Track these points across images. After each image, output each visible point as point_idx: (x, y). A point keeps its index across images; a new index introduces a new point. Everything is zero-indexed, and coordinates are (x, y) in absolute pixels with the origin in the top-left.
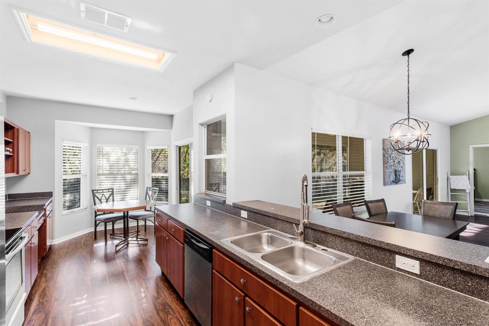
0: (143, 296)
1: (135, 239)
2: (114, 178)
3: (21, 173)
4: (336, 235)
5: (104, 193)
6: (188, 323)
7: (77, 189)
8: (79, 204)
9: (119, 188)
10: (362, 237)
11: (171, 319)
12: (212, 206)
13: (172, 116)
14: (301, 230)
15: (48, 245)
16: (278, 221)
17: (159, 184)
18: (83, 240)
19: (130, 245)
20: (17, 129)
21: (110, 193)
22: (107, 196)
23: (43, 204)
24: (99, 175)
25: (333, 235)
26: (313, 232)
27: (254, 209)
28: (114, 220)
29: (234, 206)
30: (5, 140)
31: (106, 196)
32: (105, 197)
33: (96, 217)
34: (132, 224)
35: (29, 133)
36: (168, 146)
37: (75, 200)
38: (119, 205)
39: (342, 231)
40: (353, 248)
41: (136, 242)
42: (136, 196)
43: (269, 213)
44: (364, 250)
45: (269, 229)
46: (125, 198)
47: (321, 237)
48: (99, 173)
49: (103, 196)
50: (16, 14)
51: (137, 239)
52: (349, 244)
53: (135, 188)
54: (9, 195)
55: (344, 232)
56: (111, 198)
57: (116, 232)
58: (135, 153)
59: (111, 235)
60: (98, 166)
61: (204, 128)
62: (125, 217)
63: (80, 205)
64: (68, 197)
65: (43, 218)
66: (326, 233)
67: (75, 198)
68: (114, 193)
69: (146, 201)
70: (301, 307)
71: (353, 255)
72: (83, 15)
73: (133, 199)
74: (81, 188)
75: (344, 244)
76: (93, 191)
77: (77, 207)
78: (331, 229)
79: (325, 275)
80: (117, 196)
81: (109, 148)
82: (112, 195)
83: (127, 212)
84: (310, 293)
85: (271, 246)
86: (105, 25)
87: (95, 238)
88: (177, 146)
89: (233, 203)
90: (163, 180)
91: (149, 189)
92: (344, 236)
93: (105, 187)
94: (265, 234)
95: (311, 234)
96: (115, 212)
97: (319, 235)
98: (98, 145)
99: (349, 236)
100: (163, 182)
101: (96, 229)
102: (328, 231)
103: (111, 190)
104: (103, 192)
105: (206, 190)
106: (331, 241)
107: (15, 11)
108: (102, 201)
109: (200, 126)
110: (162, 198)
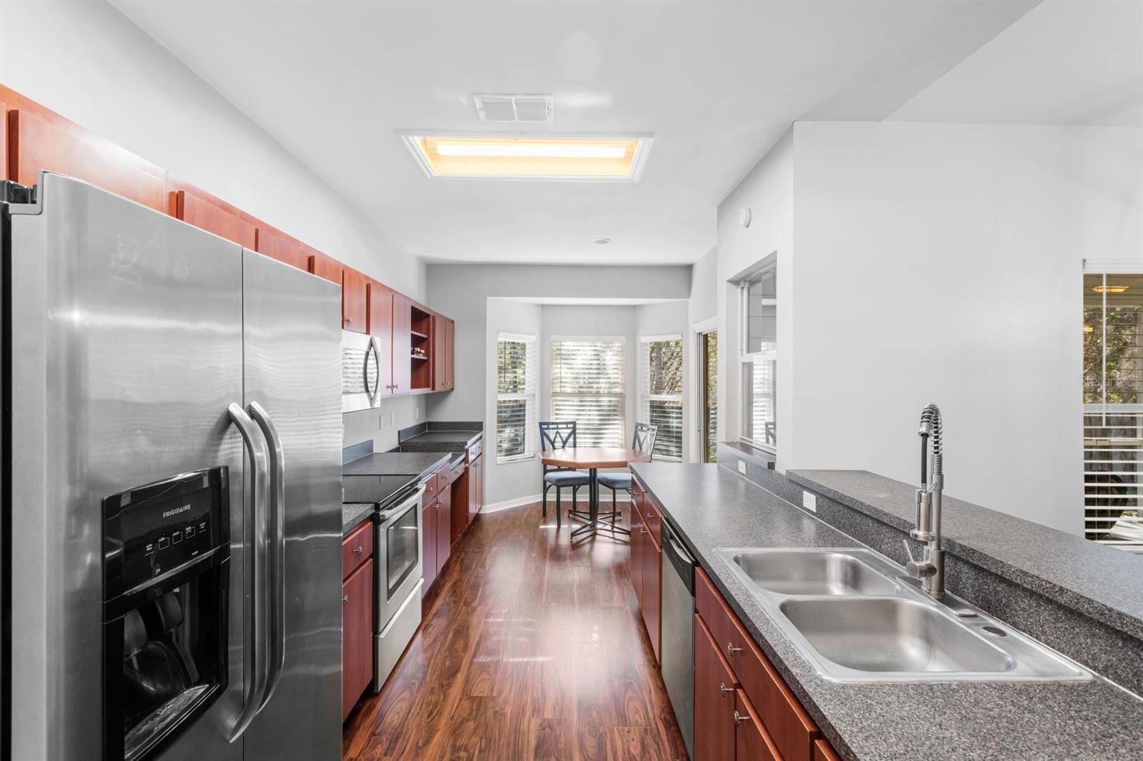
0: (593, 639)
1: (609, 527)
2: (597, 401)
3: (439, 388)
4: (1041, 596)
5: (559, 431)
6: (661, 719)
7: (519, 421)
8: (522, 448)
9: (589, 422)
10: (1119, 614)
11: (631, 699)
12: (748, 474)
13: (689, 268)
14: (929, 562)
15: (472, 514)
16: (885, 530)
17: (665, 417)
18: (525, 514)
19: (598, 537)
20: (433, 317)
21: (570, 431)
22: (565, 436)
23: (463, 441)
24: (555, 394)
25: (1032, 594)
26: (972, 573)
27: (830, 490)
28: (575, 484)
29: (790, 480)
30: (412, 335)
31: (562, 435)
32: (561, 438)
33: (545, 474)
34: (605, 497)
35: (453, 322)
36: (682, 335)
37: (517, 440)
38: (585, 454)
39: (1055, 585)
40: (1093, 643)
41: (610, 534)
42: (620, 442)
43: (862, 504)
44: (1132, 660)
45: (862, 547)
46: (599, 443)
47: (997, 593)
48: (554, 390)
49: (558, 435)
50: (404, 139)
51: (612, 529)
52: (1081, 630)
53: (618, 424)
54: (429, 423)
55: (1061, 589)
56: (571, 440)
57: (579, 508)
58: (618, 351)
59: (570, 512)
60: (554, 379)
61: (740, 290)
62: (592, 481)
63: (524, 449)
64: (509, 432)
65: (463, 465)
66: (1010, 583)
67: (516, 435)
68: (577, 431)
69: (635, 451)
70: (821, 741)
71: (1095, 669)
72: (482, 115)
73: (613, 447)
74: (527, 417)
75: (1066, 628)
76: (541, 424)
77: (518, 453)
78: (1022, 572)
79: (931, 689)
80: (585, 438)
81: (570, 343)
82: (572, 436)
83: (595, 470)
84: (842, 712)
85: (852, 589)
86: (517, 120)
87: (544, 515)
88: (699, 333)
89: (787, 471)
90: (671, 410)
91: (639, 428)
92: (1062, 600)
93: (565, 419)
94: (836, 558)
95: (968, 578)
96: (579, 468)
97: (991, 586)
98: (553, 338)
99: (1076, 603)
100: (671, 415)
101: (574, 497)
102: (1013, 576)
103: (572, 426)
104: (557, 428)
105: (743, 435)
106: (1024, 610)
107: (403, 136)
108: (555, 445)
109: (731, 286)
110: (671, 449)
